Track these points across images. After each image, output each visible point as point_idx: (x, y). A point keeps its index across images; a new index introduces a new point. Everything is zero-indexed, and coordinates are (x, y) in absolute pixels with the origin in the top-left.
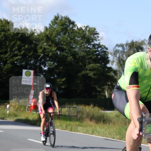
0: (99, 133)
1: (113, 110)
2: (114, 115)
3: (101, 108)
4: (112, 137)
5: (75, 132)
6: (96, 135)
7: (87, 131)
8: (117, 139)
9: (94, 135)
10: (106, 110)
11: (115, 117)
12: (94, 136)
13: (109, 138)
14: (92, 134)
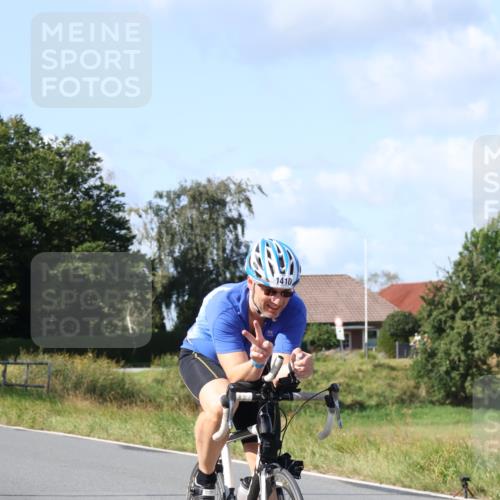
0: (107, 431)
1: (149, 366)
2: (150, 380)
3: (118, 362)
4: (143, 440)
5: (42, 429)
6: (99, 438)
7: (75, 426)
8: (155, 446)
9: (94, 437)
10: (130, 367)
11: (155, 384)
12: (95, 439)
13: (134, 443)
14: (89, 436)
